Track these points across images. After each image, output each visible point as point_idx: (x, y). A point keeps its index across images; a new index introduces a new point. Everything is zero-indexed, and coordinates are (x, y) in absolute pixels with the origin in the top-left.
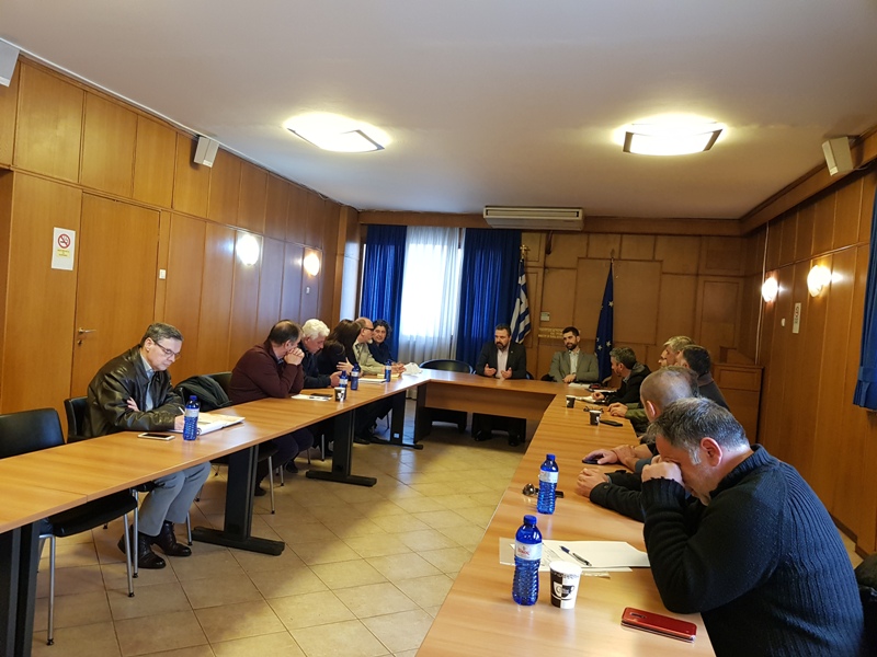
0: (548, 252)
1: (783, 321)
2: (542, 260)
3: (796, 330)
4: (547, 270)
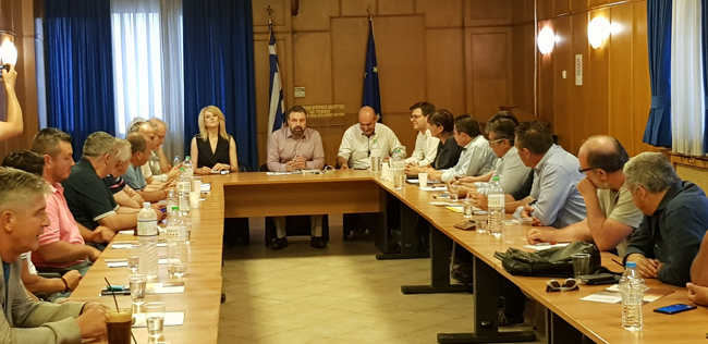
0: (294, 13)
1: (564, 73)
2: (288, 23)
3: (579, 81)
4: (295, 35)
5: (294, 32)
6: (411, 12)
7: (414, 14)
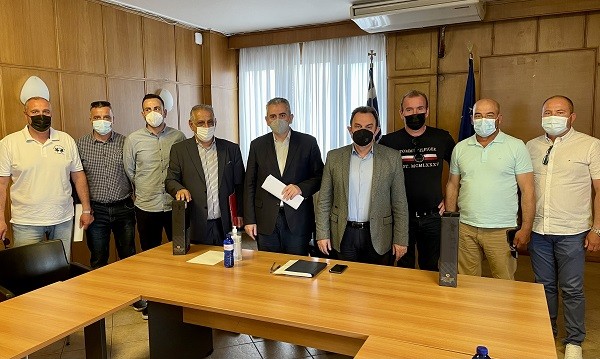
0: (441, 55)
2: (434, 66)
4: (442, 78)
5: (439, 74)
6: (580, 46)
7: (585, 48)
